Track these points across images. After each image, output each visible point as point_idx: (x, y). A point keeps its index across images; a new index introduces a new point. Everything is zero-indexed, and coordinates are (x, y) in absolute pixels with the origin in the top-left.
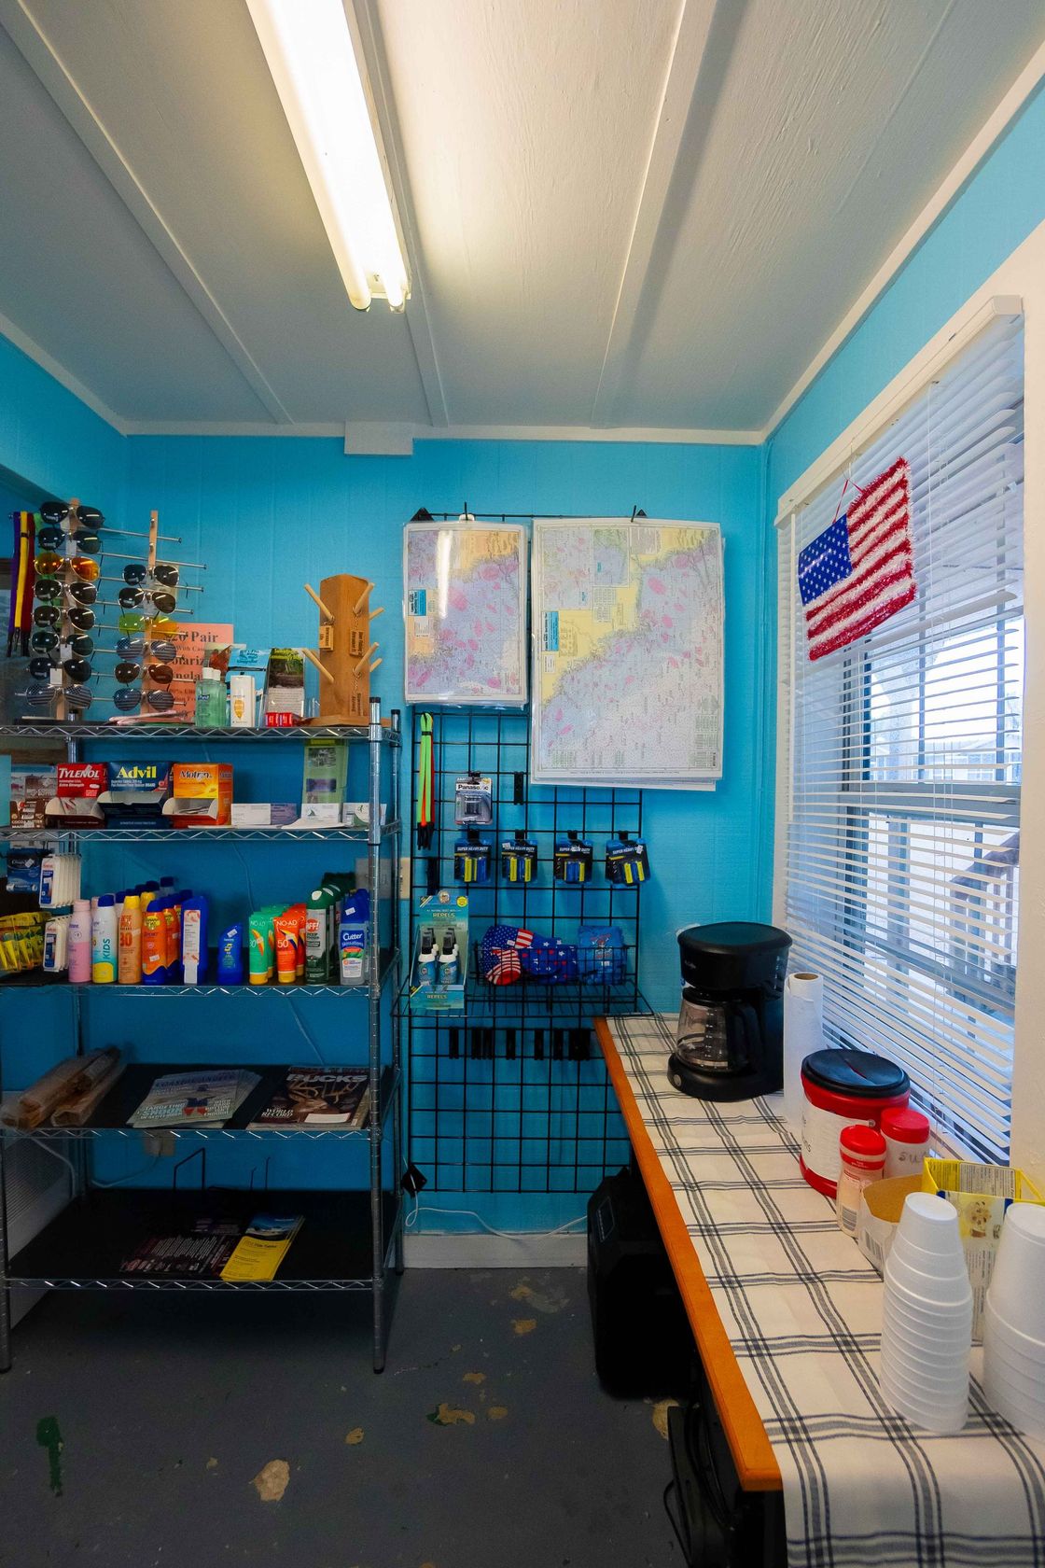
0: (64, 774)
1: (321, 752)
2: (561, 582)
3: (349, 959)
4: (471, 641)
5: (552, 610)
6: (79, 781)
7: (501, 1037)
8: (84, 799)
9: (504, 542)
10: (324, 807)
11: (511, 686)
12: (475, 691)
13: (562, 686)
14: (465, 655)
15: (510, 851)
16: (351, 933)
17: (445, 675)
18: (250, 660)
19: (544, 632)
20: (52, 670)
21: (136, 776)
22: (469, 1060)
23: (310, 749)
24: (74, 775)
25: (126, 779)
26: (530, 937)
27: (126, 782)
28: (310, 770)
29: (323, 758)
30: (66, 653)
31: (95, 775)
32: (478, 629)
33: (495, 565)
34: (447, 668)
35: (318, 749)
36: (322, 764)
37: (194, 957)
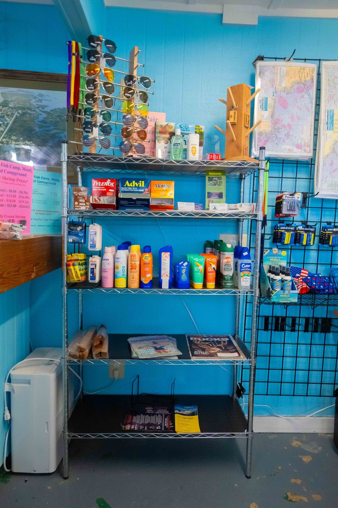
0: (96, 184)
1: (214, 179)
2: (336, 95)
3: (244, 277)
4: (289, 125)
5: (331, 109)
6: (104, 188)
7: (289, 321)
8: (106, 197)
9: (307, 73)
10: (220, 205)
11: (306, 148)
12: (290, 150)
13: (334, 148)
14: (286, 132)
15: (302, 230)
16: (246, 264)
17: (276, 142)
18: (186, 129)
19: (326, 121)
20: (94, 128)
21: (134, 186)
22: (273, 331)
23: (209, 177)
24: (101, 184)
25: (129, 187)
26: (307, 273)
27: (129, 188)
28: (210, 188)
29: (215, 181)
30: (100, 119)
31: (112, 184)
32: (292, 118)
33: (302, 85)
34: (277, 138)
35: (213, 178)
36: (215, 185)
37: (167, 275)
